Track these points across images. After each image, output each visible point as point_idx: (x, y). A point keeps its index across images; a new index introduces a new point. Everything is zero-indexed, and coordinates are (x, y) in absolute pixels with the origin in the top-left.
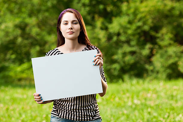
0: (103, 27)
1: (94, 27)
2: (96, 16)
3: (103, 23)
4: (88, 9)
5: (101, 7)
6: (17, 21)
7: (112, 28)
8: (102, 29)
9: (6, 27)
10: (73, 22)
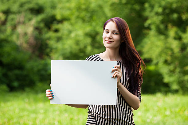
0: (177, 36)
1: (167, 36)
2: (170, 25)
3: (176, 33)
4: (161, 18)
5: (175, 16)
6: (88, 29)
7: (186, 38)
8: (175, 38)
9: (76, 35)
10: (113, 32)
